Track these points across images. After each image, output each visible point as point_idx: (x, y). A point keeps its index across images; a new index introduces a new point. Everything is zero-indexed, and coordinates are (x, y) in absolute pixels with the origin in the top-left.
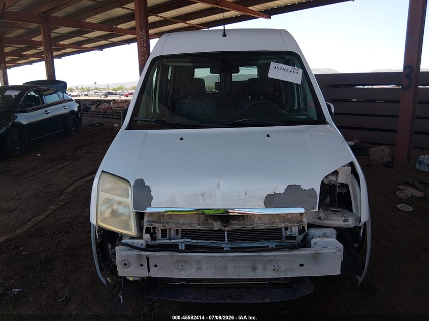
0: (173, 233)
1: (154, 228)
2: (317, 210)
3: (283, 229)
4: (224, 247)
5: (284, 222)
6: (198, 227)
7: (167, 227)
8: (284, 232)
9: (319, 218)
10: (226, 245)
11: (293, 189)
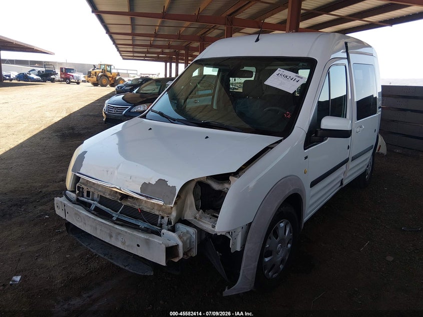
0: (96, 196)
1: (83, 188)
2: (172, 206)
3: (160, 217)
4: (114, 217)
5: (159, 211)
6: (108, 197)
7: (89, 190)
8: (159, 220)
9: (196, 218)
10: (115, 216)
11: (162, 182)
